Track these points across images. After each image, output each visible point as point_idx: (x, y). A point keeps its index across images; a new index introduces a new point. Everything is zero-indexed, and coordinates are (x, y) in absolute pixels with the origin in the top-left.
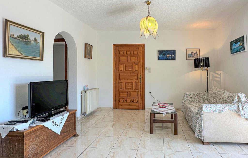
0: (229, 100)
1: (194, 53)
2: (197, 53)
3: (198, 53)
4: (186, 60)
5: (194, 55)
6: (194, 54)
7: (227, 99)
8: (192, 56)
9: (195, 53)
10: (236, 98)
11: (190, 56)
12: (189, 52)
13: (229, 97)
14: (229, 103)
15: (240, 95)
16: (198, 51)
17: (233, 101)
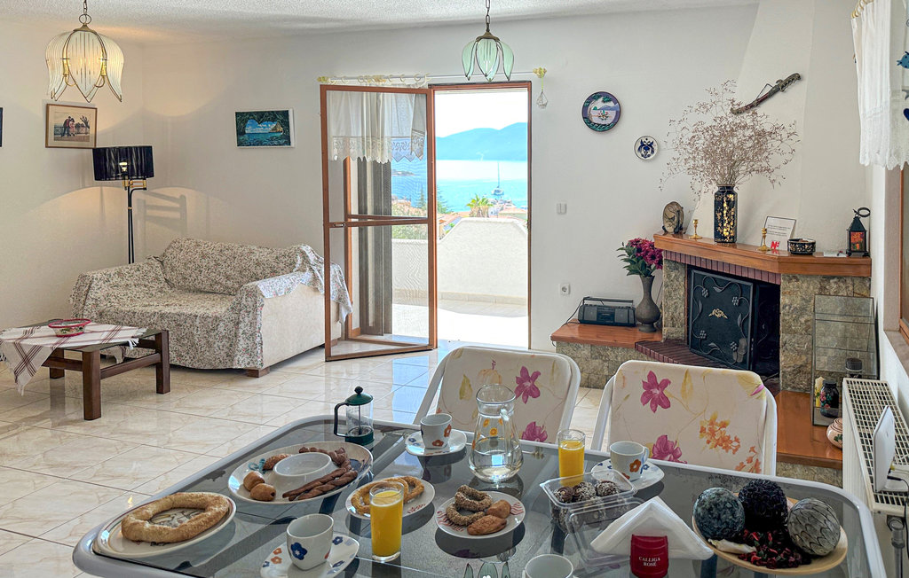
0: (281, 265)
1: (78, 121)
2: (86, 123)
3: (92, 124)
4: (47, 147)
5: (76, 130)
6: (78, 126)
7: (274, 264)
8: (69, 135)
9: (81, 123)
10: (299, 257)
11: (63, 135)
12: (58, 119)
13: (277, 258)
14: (283, 271)
15: (304, 248)
16: (89, 114)
17: (293, 264)
